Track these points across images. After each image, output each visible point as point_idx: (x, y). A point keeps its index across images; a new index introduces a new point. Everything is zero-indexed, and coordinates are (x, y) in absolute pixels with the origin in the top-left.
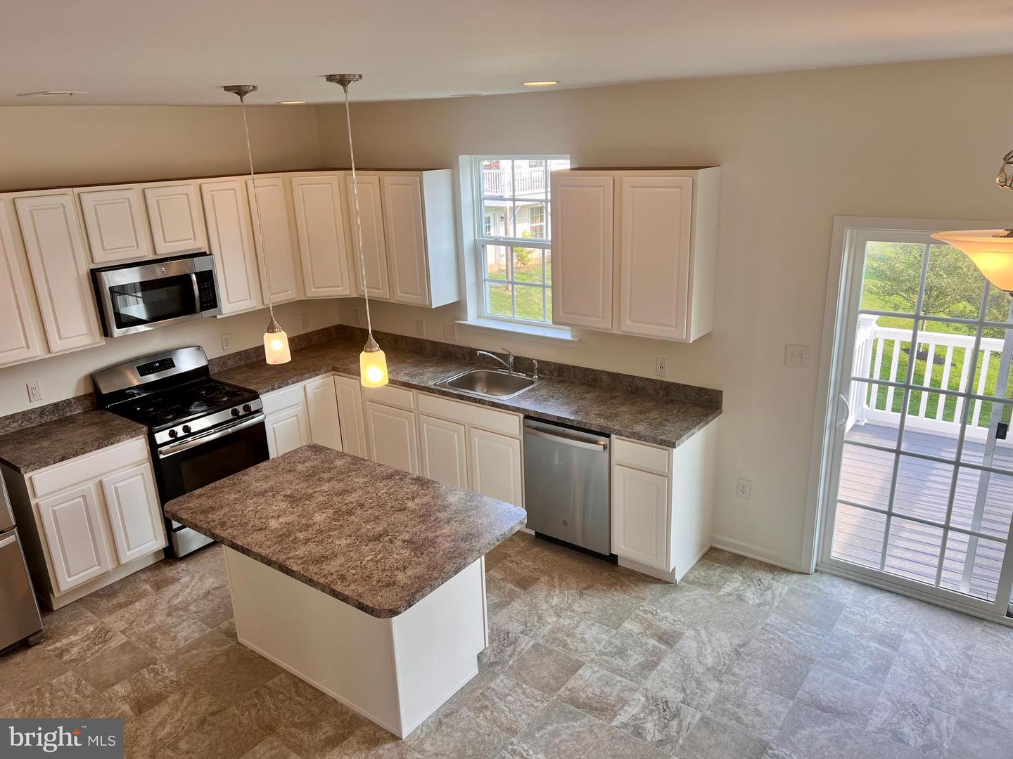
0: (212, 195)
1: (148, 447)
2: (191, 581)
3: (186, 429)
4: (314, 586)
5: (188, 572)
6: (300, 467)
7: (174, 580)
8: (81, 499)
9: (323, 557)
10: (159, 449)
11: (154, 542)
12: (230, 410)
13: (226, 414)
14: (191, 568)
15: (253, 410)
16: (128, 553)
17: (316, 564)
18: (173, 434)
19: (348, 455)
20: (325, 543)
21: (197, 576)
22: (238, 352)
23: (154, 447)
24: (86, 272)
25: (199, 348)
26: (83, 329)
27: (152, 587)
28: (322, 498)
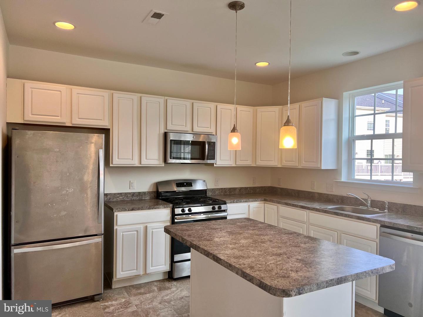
0: (221, 111)
1: (171, 215)
2: (176, 291)
3: (190, 210)
4: (232, 270)
5: (176, 286)
6: (238, 224)
7: (169, 288)
8: (136, 232)
9: (241, 256)
10: (176, 217)
11: (164, 266)
12: (211, 206)
13: (209, 208)
14: (178, 285)
15: (222, 209)
16: (151, 268)
17: (236, 258)
18: (183, 211)
19: (266, 223)
20: (244, 251)
21: (180, 289)
22: (221, 188)
23: (173, 215)
24: (163, 132)
25: (204, 181)
26: (156, 157)
27: (157, 289)
28: (247, 235)
